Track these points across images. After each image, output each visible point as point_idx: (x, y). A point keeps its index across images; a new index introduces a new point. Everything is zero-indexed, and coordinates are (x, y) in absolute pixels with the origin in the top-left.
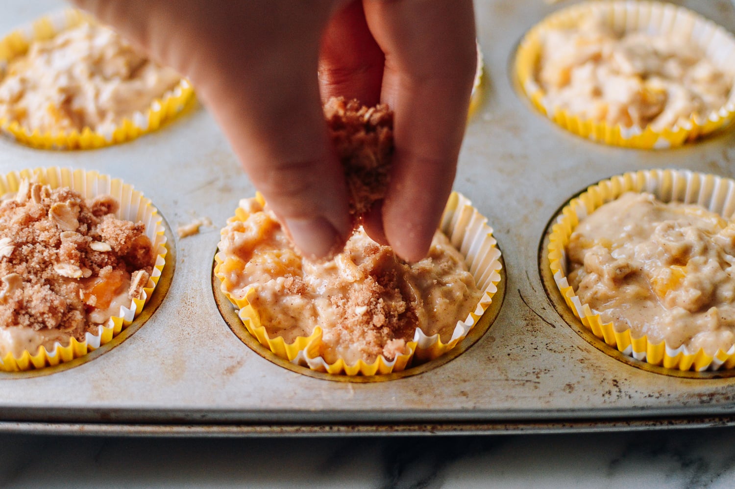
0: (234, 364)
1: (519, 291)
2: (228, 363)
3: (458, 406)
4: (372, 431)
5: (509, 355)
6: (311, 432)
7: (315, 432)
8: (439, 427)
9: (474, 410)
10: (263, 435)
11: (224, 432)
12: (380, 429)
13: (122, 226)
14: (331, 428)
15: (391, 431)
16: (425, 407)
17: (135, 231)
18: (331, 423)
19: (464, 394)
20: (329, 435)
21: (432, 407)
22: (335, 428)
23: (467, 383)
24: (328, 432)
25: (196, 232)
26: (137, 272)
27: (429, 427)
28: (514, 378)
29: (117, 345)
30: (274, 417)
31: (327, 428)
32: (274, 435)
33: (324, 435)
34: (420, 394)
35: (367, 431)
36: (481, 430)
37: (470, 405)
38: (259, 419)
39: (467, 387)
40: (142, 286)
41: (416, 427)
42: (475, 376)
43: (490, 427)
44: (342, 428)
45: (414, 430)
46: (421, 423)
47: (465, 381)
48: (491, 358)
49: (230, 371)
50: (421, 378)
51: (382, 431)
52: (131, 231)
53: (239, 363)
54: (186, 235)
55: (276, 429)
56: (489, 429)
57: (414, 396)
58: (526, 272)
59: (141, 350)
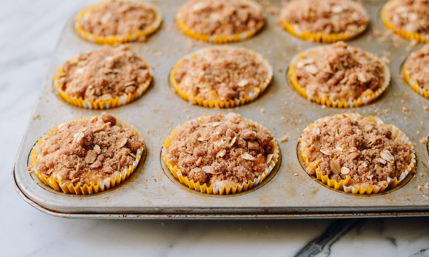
0: (315, 190)
1: (422, 162)
2: (313, 190)
3: (407, 204)
4: (373, 215)
5: (423, 185)
6: (349, 216)
7: (351, 216)
8: (399, 213)
9: (413, 206)
10: (330, 218)
11: (315, 217)
12: (376, 214)
13: (264, 135)
14: (357, 214)
15: (380, 215)
16: (394, 205)
17: (269, 139)
18: (357, 212)
19: (408, 200)
20: (356, 217)
21: (397, 205)
22: (359, 214)
23: (409, 196)
24: (356, 216)
25: (286, 141)
26: (270, 155)
27: (395, 214)
28: (427, 194)
29: (266, 184)
30: (334, 210)
31: (355, 214)
32: (334, 218)
33: (354, 217)
34: (392, 200)
35: (371, 215)
36: (415, 214)
37: (411, 204)
38: (328, 211)
39: (409, 197)
40: (273, 160)
41: (390, 214)
42: (411, 194)
43: (419, 213)
44: (361, 214)
45: (389, 215)
46: (392, 212)
47: (408, 195)
48: (416, 186)
49: (314, 192)
50: (391, 194)
51: (377, 215)
52: (267, 138)
53: (317, 190)
54: (283, 142)
55: (335, 215)
56: (418, 214)
57: (389, 201)
58: (424, 155)
59: (276, 186)
